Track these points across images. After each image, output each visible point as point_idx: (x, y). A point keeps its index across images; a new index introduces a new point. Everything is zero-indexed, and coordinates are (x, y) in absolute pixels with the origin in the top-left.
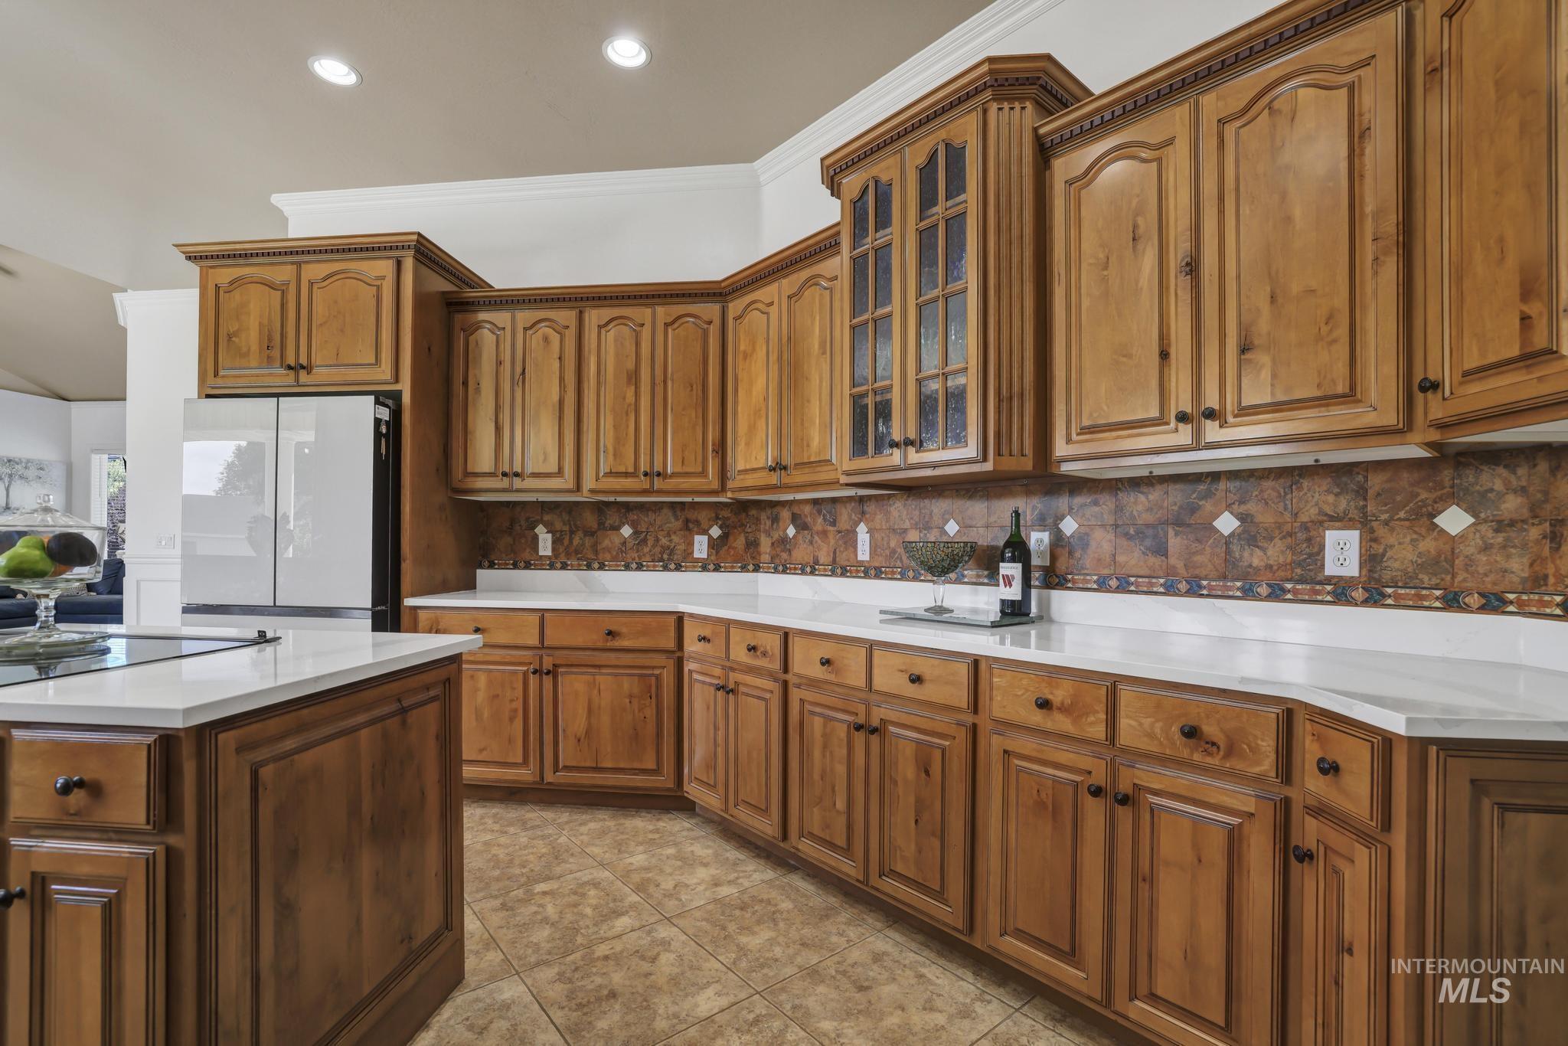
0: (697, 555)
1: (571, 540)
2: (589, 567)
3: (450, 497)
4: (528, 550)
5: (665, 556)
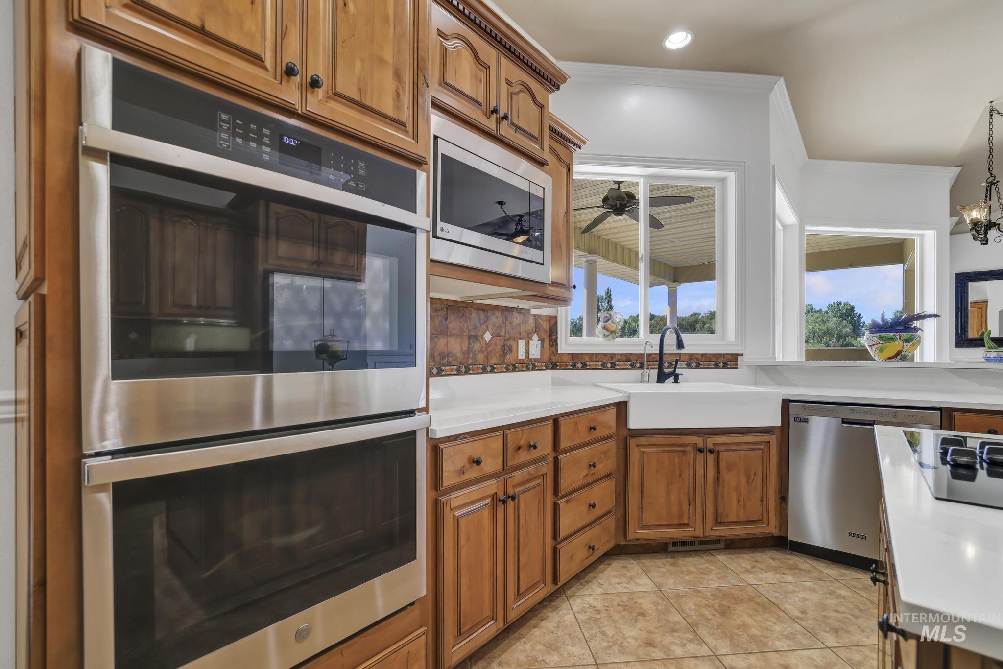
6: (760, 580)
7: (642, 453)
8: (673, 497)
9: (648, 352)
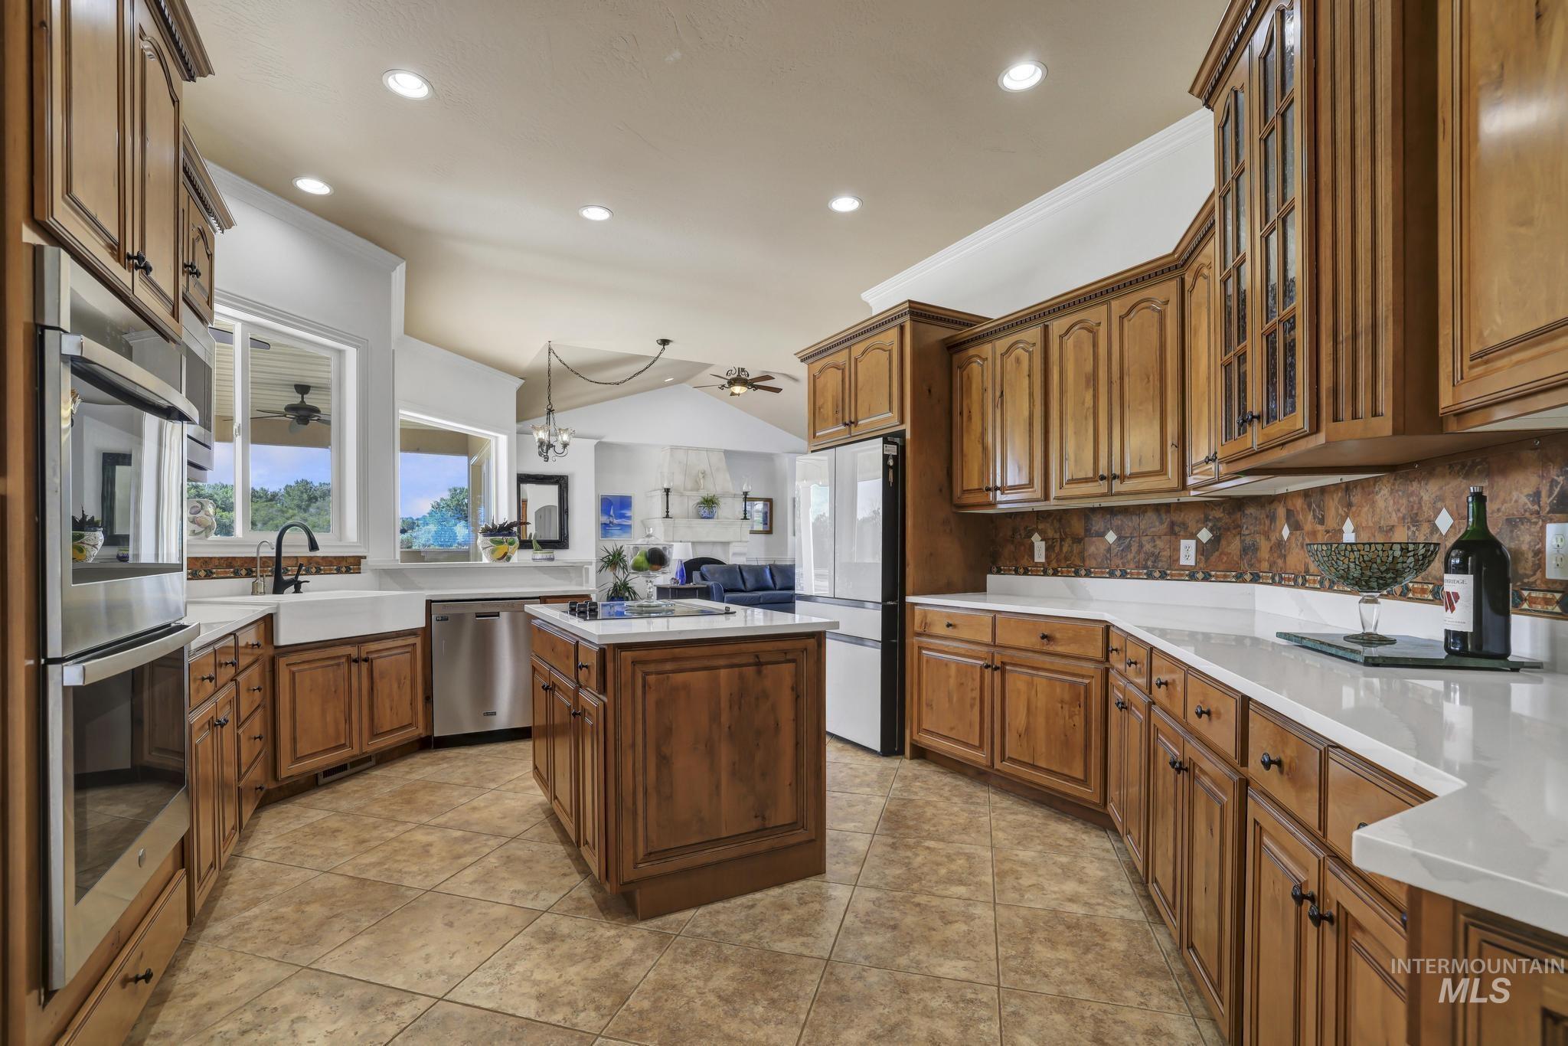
0: (1183, 562)
1: (1061, 546)
2: (1077, 574)
3: (954, 513)
4: (1026, 557)
5: (1150, 563)
6: (423, 774)
7: (293, 674)
8: (329, 718)
9: (261, 555)
